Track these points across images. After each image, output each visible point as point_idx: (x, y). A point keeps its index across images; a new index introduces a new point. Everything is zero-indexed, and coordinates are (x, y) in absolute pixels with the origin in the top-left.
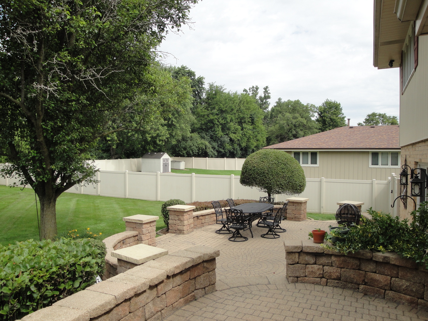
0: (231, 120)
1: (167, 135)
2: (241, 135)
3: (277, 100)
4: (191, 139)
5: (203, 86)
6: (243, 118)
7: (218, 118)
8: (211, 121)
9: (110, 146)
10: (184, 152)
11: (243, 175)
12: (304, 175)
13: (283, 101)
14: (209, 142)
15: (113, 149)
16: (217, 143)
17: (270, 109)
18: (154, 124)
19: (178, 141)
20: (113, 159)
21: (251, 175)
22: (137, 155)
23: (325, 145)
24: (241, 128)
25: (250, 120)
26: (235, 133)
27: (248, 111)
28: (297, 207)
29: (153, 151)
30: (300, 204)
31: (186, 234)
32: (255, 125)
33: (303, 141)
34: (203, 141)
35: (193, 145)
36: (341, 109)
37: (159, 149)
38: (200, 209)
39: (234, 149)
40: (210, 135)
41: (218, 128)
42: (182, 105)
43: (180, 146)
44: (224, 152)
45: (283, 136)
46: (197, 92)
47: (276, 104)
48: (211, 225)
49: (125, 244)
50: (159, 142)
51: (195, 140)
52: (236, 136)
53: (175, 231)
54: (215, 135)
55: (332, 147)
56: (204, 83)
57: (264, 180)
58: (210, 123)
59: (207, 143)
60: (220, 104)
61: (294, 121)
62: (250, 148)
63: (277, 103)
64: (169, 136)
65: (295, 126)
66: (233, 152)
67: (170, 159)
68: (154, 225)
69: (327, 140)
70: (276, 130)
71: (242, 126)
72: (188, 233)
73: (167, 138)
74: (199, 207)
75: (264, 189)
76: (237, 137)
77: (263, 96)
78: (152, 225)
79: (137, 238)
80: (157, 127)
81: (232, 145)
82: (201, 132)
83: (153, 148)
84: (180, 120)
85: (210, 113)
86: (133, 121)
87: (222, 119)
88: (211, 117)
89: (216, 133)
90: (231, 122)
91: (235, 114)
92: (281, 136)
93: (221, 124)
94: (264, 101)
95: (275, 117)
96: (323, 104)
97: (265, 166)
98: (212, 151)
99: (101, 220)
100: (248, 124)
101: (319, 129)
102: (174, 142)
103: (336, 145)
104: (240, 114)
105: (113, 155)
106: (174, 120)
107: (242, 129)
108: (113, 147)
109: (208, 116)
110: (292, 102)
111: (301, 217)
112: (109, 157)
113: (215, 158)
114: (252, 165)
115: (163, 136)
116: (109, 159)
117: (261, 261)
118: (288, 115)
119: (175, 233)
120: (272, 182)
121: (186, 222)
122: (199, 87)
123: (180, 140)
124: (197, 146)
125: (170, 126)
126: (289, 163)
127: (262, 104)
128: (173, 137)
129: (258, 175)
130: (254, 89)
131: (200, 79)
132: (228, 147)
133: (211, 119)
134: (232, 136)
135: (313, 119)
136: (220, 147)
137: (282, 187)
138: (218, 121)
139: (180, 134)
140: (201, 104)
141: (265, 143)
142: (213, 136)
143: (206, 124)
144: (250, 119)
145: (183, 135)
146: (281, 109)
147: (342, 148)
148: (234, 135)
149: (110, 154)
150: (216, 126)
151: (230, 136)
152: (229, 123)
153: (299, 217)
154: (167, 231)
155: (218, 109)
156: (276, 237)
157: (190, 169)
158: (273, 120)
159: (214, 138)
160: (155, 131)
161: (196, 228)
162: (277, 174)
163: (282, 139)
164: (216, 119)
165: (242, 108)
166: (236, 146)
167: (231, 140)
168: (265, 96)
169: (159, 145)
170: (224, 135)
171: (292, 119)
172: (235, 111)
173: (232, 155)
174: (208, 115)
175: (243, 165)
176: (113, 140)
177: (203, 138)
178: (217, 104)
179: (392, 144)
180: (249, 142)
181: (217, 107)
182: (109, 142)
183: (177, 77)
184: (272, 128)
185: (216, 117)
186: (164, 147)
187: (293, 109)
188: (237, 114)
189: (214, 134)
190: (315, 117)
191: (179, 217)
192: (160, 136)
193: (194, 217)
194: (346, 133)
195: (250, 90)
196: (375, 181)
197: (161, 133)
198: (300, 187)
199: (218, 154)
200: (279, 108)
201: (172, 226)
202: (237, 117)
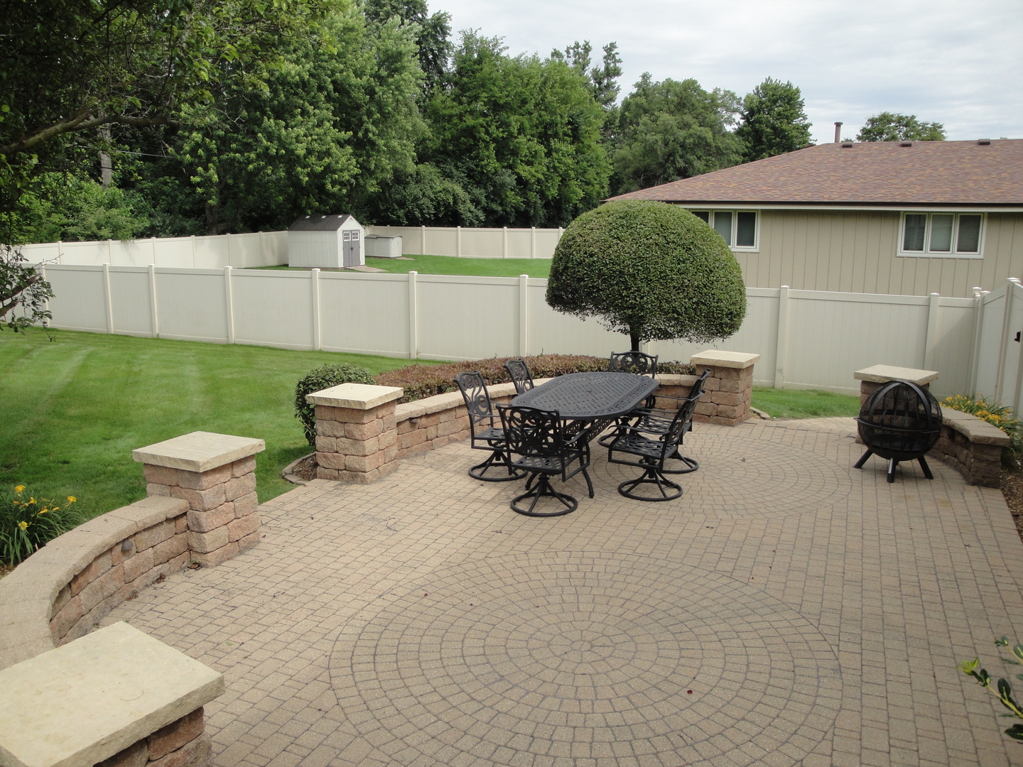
0: (521, 130)
1: (352, 167)
2: (545, 169)
3: (640, 80)
4: (418, 178)
5: (448, 39)
6: (552, 124)
7: (487, 124)
8: (470, 132)
9: (202, 201)
10: (401, 213)
11: (557, 279)
12: (742, 281)
13: (653, 80)
14: (465, 187)
15: (211, 207)
16: (485, 188)
17: (618, 102)
18: (316, 140)
19: (383, 184)
20: (212, 234)
21: (582, 279)
22: (279, 223)
23: (778, 192)
24: (546, 151)
25: (568, 129)
26: (529, 163)
27: (563, 107)
28: (724, 381)
29: (318, 213)
30: (734, 374)
31: (372, 482)
32: (583, 143)
33: (717, 182)
34: (448, 184)
35: (424, 195)
36: (801, 105)
37: (334, 205)
38: (423, 392)
39: (527, 203)
40: (467, 169)
41: (488, 150)
42: (393, 87)
43: (390, 196)
44: (501, 212)
45: (651, 171)
46: (430, 57)
47: (635, 90)
48: (456, 441)
49: (134, 550)
50: (333, 187)
51: (426, 181)
52: (533, 170)
53: (336, 473)
54: (479, 169)
55: (798, 199)
56: (449, 29)
57: (622, 297)
58: (465, 137)
59: (458, 189)
60: (492, 87)
61: (682, 134)
62: (568, 201)
63: (638, 85)
64: (357, 171)
65: (683, 146)
66: (526, 212)
67: (363, 232)
68: (246, 470)
69: (782, 179)
70: (634, 156)
71: (548, 146)
72: (380, 479)
73: (355, 177)
74: (418, 385)
75: (621, 323)
76: (536, 174)
77: (602, 68)
78: (238, 471)
79: (183, 522)
80: (324, 148)
81: (524, 194)
82: (445, 162)
83: (317, 203)
84: (386, 127)
85: (466, 112)
86: (260, 132)
87: (497, 128)
88: (470, 121)
89: (483, 163)
90: (519, 133)
91: (530, 114)
92: (645, 171)
93: (494, 140)
94: (606, 81)
95: (631, 123)
96: (757, 88)
97: (625, 250)
98: (473, 208)
99: (127, 425)
100: (564, 141)
101: (744, 155)
102: (372, 187)
103: (810, 194)
104: (543, 113)
105: (212, 224)
106: (371, 127)
107: (548, 154)
108: (210, 201)
109: (461, 120)
110: (676, 84)
111: (737, 414)
112: (202, 230)
113: (478, 227)
114: (583, 249)
115: (341, 171)
116: (202, 234)
117: (630, 616)
118: (665, 117)
119: (335, 478)
120: (647, 303)
121: (370, 445)
122: (437, 42)
123: (389, 182)
124: (432, 196)
125: (362, 145)
126: (698, 243)
127: (600, 89)
128: (371, 173)
129: (604, 281)
130: (580, 50)
131: (439, 19)
132: (513, 198)
133: (468, 126)
134: (524, 171)
135: (730, 128)
136: (493, 201)
137: (675, 319)
138: (487, 133)
139: (388, 167)
140: (443, 88)
141: (606, 189)
142: (473, 170)
143: (454, 139)
144: (570, 127)
145: (395, 170)
146: (650, 102)
147: (826, 200)
148: (527, 168)
149: (205, 220)
150: (482, 145)
151: (517, 170)
152: (516, 138)
153: (729, 413)
154: (310, 471)
155: (486, 100)
156: (671, 492)
157: (415, 257)
158: (627, 130)
159: (476, 177)
160: (320, 158)
161: (407, 458)
162: (664, 277)
163: (648, 178)
164: (482, 126)
165: (549, 98)
166: (534, 197)
167: (521, 181)
168: (607, 69)
169: (333, 195)
170: (503, 167)
171: (675, 129)
172: (530, 106)
173: (523, 220)
174: (460, 117)
175: (557, 249)
176: (206, 182)
177: (447, 175)
178: (483, 86)
179: (963, 191)
180: (566, 186)
181: (484, 94)
182: (199, 190)
183: (377, 14)
184: (624, 151)
185: (481, 120)
186: (346, 199)
187: (679, 104)
188: (536, 114)
189: (477, 166)
190: (734, 123)
191: (346, 427)
192: (334, 172)
193: (399, 424)
194: (833, 160)
195: (568, 52)
196: (938, 299)
197: (337, 162)
198: (731, 319)
199: (487, 217)
200: (643, 100)
201: (325, 457)
202: (535, 121)
